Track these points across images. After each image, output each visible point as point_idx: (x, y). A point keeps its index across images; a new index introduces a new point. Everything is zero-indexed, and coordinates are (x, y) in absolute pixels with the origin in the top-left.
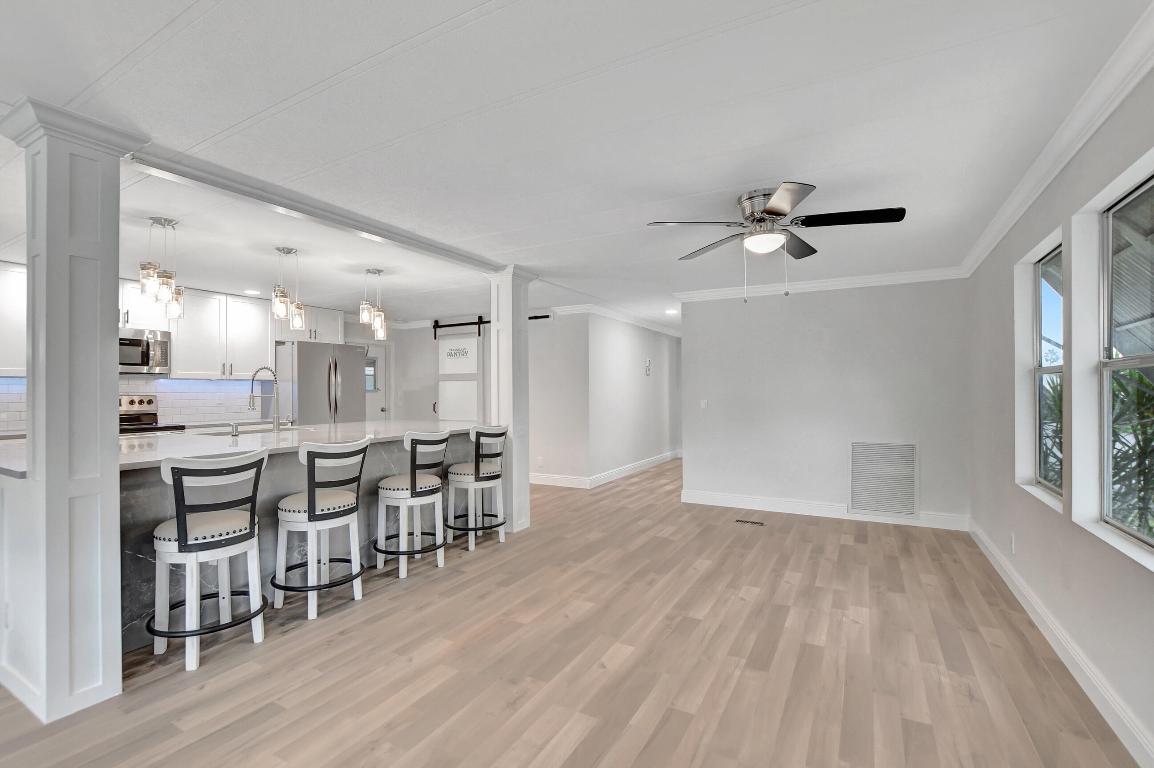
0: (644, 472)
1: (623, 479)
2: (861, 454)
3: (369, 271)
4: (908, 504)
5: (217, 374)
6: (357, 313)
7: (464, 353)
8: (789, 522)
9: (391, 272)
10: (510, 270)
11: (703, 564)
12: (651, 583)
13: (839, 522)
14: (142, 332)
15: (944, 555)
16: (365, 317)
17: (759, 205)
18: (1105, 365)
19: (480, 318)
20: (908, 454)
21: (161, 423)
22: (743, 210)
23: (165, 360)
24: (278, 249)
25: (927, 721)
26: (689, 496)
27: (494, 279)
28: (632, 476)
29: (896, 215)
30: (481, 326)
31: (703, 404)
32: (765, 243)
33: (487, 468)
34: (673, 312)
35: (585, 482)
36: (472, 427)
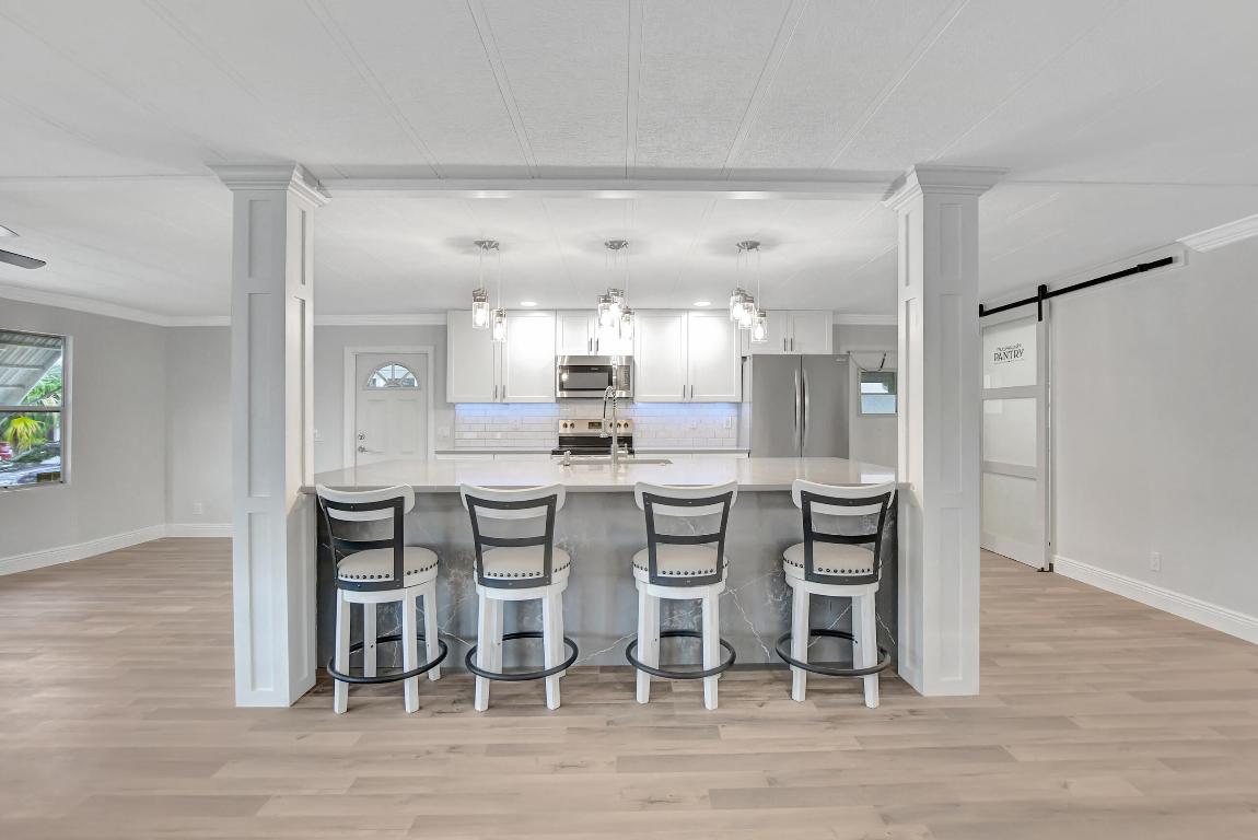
3: (739, 246)
5: (678, 396)
7: (1017, 353)
10: (912, 180)
14: (608, 358)
19: (1043, 287)
23: (628, 382)
30: (1044, 302)
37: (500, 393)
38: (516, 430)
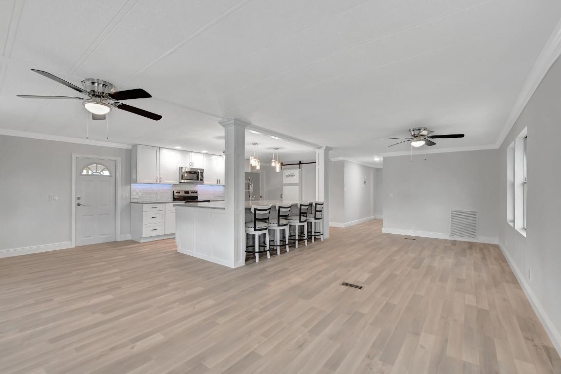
0: (364, 223)
1: (357, 225)
2: (455, 215)
3: (274, 149)
4: (474, 235)
5: (215, 183)
6: (270, 163)
7: (293, 175)
8: (425, 240)
9: (281, 148)
10: (324, 148)
11: (394, 248)
12: (378, 252)
13: (446, 240)
15: (485, 250)
16: (273, 164)
17: (416, 132)
18: (525, 183)
19: (300, 162)
20: (474, 215)
21: (199, 199)
22: (411, 133)
23: (203, 178)
24: (253, 144)
25: (464, 278)
26: (385, 230)
27: (318, 151)
28: (359, 224)
29: (462, 136)
30: (301, 165)
31: (392, 195)
32: (418, 144)
33: (318, 215)
34: (377, 159)
35: (342, 225)
36: (298, 203)
37: (159, 180)
38: (156, 195)
